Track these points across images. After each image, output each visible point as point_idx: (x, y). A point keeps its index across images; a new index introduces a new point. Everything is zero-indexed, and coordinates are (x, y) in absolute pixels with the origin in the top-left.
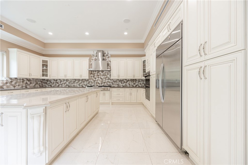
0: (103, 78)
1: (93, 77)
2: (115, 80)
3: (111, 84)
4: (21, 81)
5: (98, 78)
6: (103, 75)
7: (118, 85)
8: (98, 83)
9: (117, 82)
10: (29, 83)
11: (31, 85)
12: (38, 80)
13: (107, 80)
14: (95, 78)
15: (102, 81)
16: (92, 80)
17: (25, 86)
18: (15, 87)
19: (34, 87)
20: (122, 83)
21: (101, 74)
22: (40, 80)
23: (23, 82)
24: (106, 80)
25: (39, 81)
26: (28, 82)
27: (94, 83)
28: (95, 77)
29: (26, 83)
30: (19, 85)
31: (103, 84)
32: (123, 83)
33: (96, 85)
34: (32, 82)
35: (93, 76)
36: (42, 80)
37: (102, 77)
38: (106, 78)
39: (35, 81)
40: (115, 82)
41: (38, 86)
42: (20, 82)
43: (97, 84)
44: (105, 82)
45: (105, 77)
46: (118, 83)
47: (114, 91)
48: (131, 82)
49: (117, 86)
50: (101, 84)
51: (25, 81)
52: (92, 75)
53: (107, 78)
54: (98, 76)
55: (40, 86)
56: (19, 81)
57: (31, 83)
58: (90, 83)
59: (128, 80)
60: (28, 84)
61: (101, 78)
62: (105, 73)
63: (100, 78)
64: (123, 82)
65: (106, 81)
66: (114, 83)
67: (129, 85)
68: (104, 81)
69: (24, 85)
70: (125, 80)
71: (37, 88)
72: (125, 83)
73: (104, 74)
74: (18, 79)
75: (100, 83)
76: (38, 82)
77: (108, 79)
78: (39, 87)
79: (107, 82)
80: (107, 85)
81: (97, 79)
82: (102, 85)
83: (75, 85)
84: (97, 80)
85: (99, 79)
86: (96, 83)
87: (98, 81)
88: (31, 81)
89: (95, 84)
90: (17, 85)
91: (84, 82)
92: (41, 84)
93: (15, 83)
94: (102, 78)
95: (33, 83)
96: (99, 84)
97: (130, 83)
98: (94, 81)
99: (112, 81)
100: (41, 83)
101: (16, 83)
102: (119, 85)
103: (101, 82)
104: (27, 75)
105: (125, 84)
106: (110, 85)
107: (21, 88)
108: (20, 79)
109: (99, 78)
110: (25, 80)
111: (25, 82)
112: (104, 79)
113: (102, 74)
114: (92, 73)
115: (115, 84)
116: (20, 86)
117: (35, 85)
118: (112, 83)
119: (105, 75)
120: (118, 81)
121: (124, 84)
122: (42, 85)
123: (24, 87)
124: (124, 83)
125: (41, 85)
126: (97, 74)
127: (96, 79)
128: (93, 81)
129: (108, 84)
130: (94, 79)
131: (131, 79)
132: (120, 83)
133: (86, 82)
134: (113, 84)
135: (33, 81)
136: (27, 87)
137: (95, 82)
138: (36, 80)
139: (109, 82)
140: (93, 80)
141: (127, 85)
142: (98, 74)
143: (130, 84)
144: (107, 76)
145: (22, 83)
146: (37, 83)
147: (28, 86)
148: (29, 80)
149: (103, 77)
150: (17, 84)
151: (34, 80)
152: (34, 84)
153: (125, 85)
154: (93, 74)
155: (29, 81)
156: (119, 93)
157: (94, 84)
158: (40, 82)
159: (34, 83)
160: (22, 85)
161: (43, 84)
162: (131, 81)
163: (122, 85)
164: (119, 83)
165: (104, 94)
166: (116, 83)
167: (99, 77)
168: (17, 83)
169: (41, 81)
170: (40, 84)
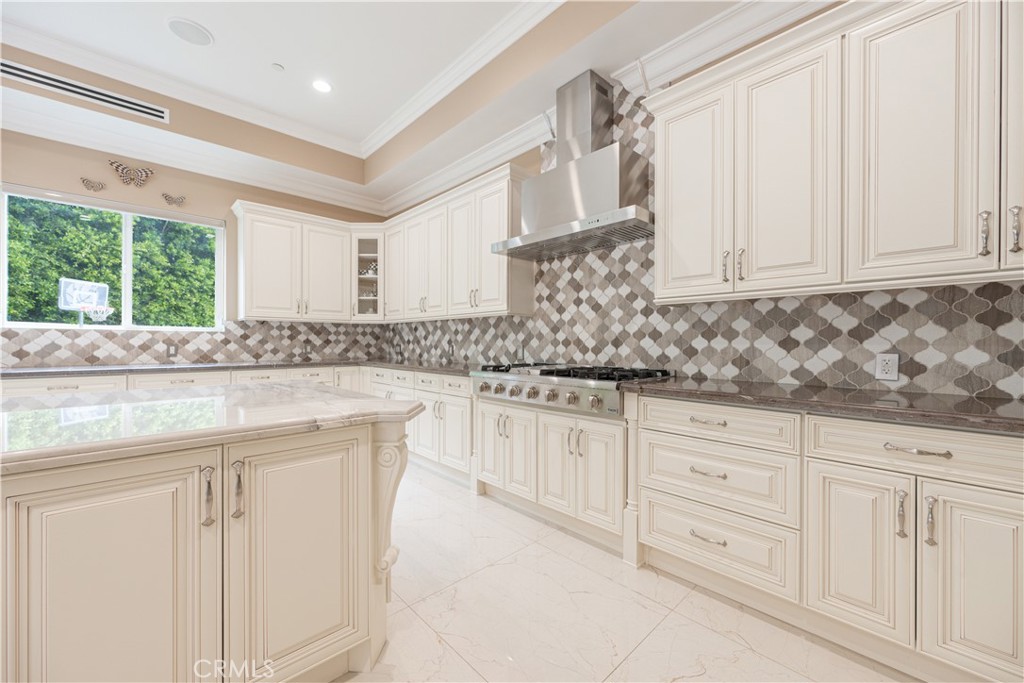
0: (612, 304)
1: (550, 298)
2: (709, 318)
3: (673, 351)
4: (283, 332)
5: (578, 302)
6: (609, 278)
7: (741, 361)
8: (579, 343)
9: (731, 335)
10: (318, 341)
11: (327, 350)
12: (360, 330)
13: (640, 320)
14: (561, 310)
15: (603, 328)
16: (541, 326)
17: (299, 355)
18: (261, 356)
19: (343, 360)
20: (788, 344)
21: (592, 271)
22: (368, 330)
23: (291, 337)
24: (630, 314)
25: (364, 334)
26: (313, 337)
27: (555, 343)
28: (560, 297)
29: (307, 342)
30: (275, 351)
31: (610, 350)
32: (808, 343)
33: (564, 356)
34: (332, 338)
35: (546, 292)
36: (377, 330)
37: (603, 297)
38: (632, 297)
39: (346, 334)
40: (709, 334)
41: (361, 355)
42: (281, 337)
43: (572, 346)
44: (625, 334)
45: (625, 290)
46: (741, 345)
47: (662, 425)
48: (931, 331)
49: (731, 371)
50: (597, 350)
51: (300, 333)
52: (540, 285)
53: (640, 304)
54: (578, 287)
55: (368, 354)
56: (275, 333)
57: (328, 342)
58: (534, 343)
59: (895, 309)
60: (314, 347)
61: (596, 307)
62: (625, 260)
63: (590, 300)
64: (802, 333)
65: (632, 328)
66: (699, 343)
67: (911, 368)
68: (616, 329)
69: (297, 351)
70: (830, 313)
71: (357, 363)
72: (843, 339)
73: (617, 270)
74: (272, 328)
75: (590, 343)
76: (359, 338)
77: (647, 312)
78: (366, 357)
79: (640, 335)
80: (639, 365)
81: (572, 309)
82: (602, 359)
83: (469, 354)
84: (573, 322)
85: (582, 316)
86: (566, 343)
87: (578, 329)
88: (330, 333)
89: (561, 349)
90: (266, 352)
91: (504, 337)
92: (376, 346)
93: (260, 342)
94: (603, 301)
95: (337, 342)
96: (584, 350)
97: (923, 344)
98: (555, 329)
99: (682, 326)
100: (373, 342)
101: (263, 342)
102: (758, 363)
103: (593, 336)
104: (289, 309)
105: (830, 354)
106: (664, 358)
107: (282, 360)
108: (280, 327)
109: (585, 308)
110: (302, 329)
111: (302, 338)
112: (617, 313)
113: (602, 269)
114: (541, 273)
115: (710, 352)
116: (281, 356)
117: (346, 350)
118: (679, 342)
119: (625, 275)
120: (741, 324)
121: (822, 361)
122: (381, 350)
123: (297, 358)
124: (816, 345)
125: (373, 350)
126: (567, 276)
127: (566, 317)
128: (546, 330)
129: (643, 354)
130: (555, 317)
131: (951, 293)
132: (767, 346)
133: (512, 336)
134: (691, 352)
135: (337, 333)
136: (310, 359)
137: (561, 336)
138: (351, 330)
139: (655, 335)
140: (548, 322)
141: (867, 367)
142: (578, 275)
143: (929, 357)
144: (637, 281)
145: (289, 342)
146: (356, 342)
147: (314, 356)
148: (318, 329)
149: (611, 291)
150: (269, 346)
151: (342, 329)
152: (342, 346)
153: (842, 365)
154: (547, 278)
155: (318, 333)
156: (724, 467)
157: (550, 349)
158: (369, 338)
159: (340, 342)
160: (289, 352)
161: (385, 346)
162: (947, 321)
163: (788, 362)
164: (752, 350)
165: (577, 444)
166: (719, 343)
167: (584, 295)
168: (267, 342)
169: (372, 334)
170: (368, 346)
